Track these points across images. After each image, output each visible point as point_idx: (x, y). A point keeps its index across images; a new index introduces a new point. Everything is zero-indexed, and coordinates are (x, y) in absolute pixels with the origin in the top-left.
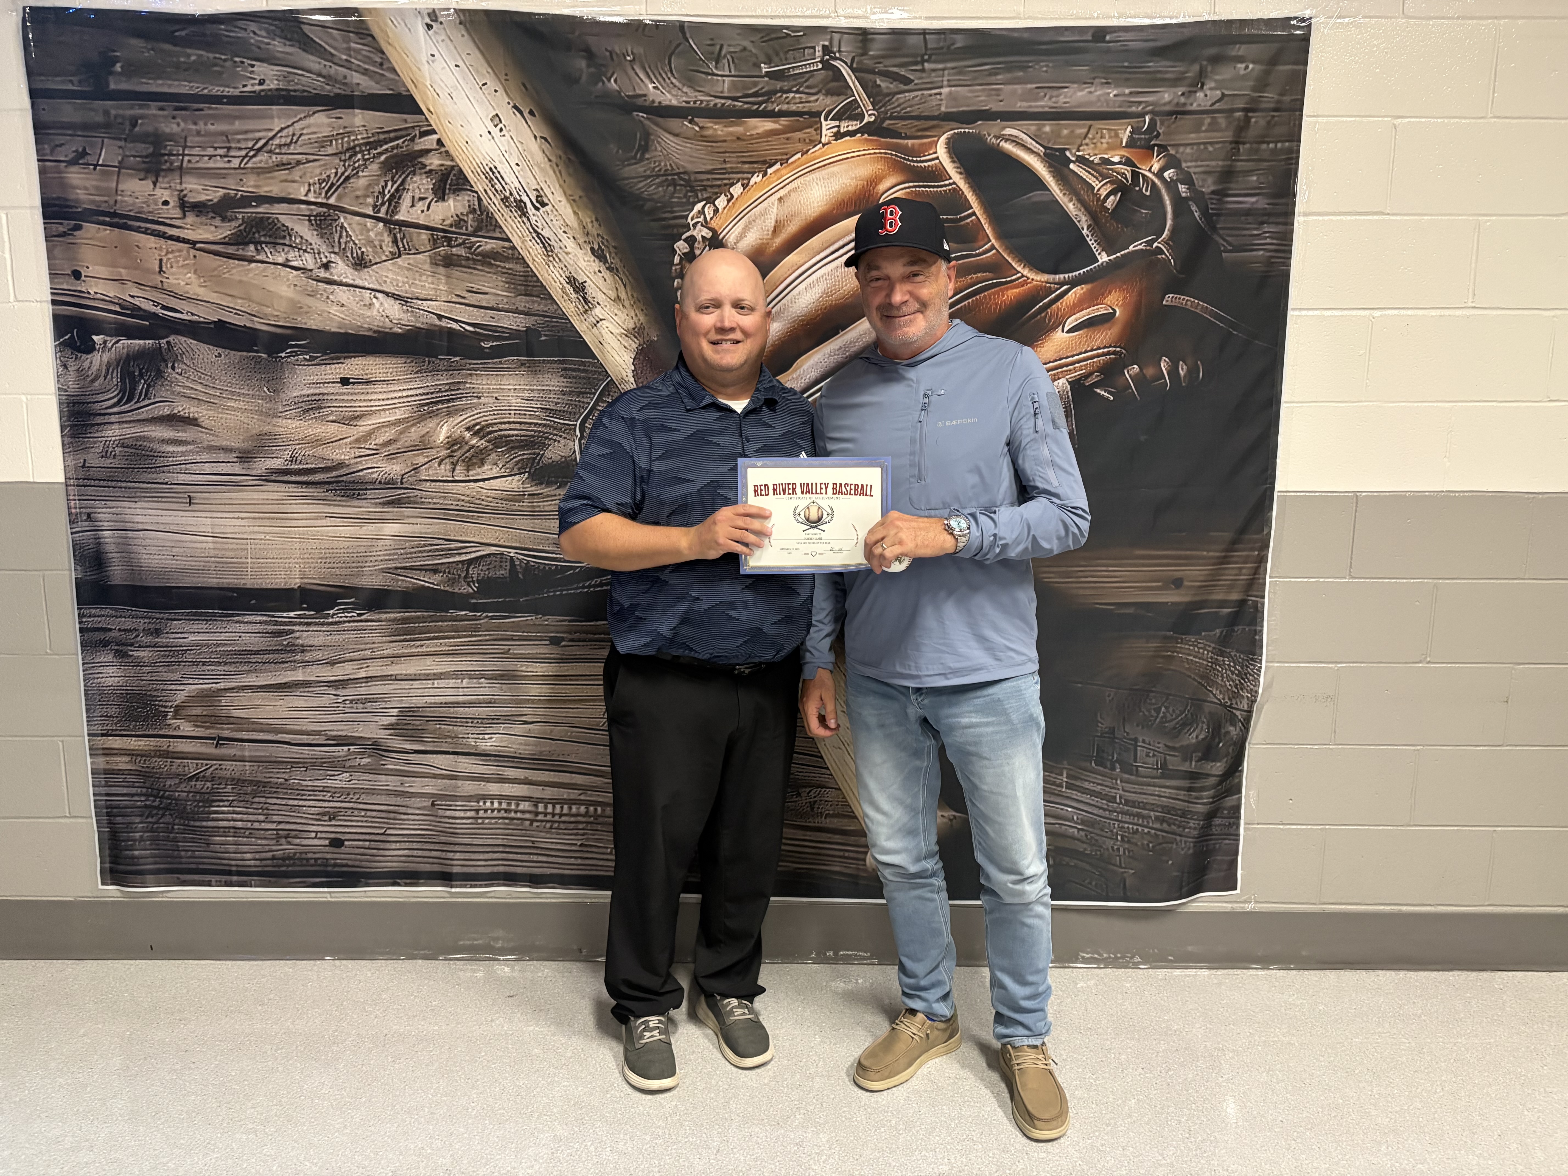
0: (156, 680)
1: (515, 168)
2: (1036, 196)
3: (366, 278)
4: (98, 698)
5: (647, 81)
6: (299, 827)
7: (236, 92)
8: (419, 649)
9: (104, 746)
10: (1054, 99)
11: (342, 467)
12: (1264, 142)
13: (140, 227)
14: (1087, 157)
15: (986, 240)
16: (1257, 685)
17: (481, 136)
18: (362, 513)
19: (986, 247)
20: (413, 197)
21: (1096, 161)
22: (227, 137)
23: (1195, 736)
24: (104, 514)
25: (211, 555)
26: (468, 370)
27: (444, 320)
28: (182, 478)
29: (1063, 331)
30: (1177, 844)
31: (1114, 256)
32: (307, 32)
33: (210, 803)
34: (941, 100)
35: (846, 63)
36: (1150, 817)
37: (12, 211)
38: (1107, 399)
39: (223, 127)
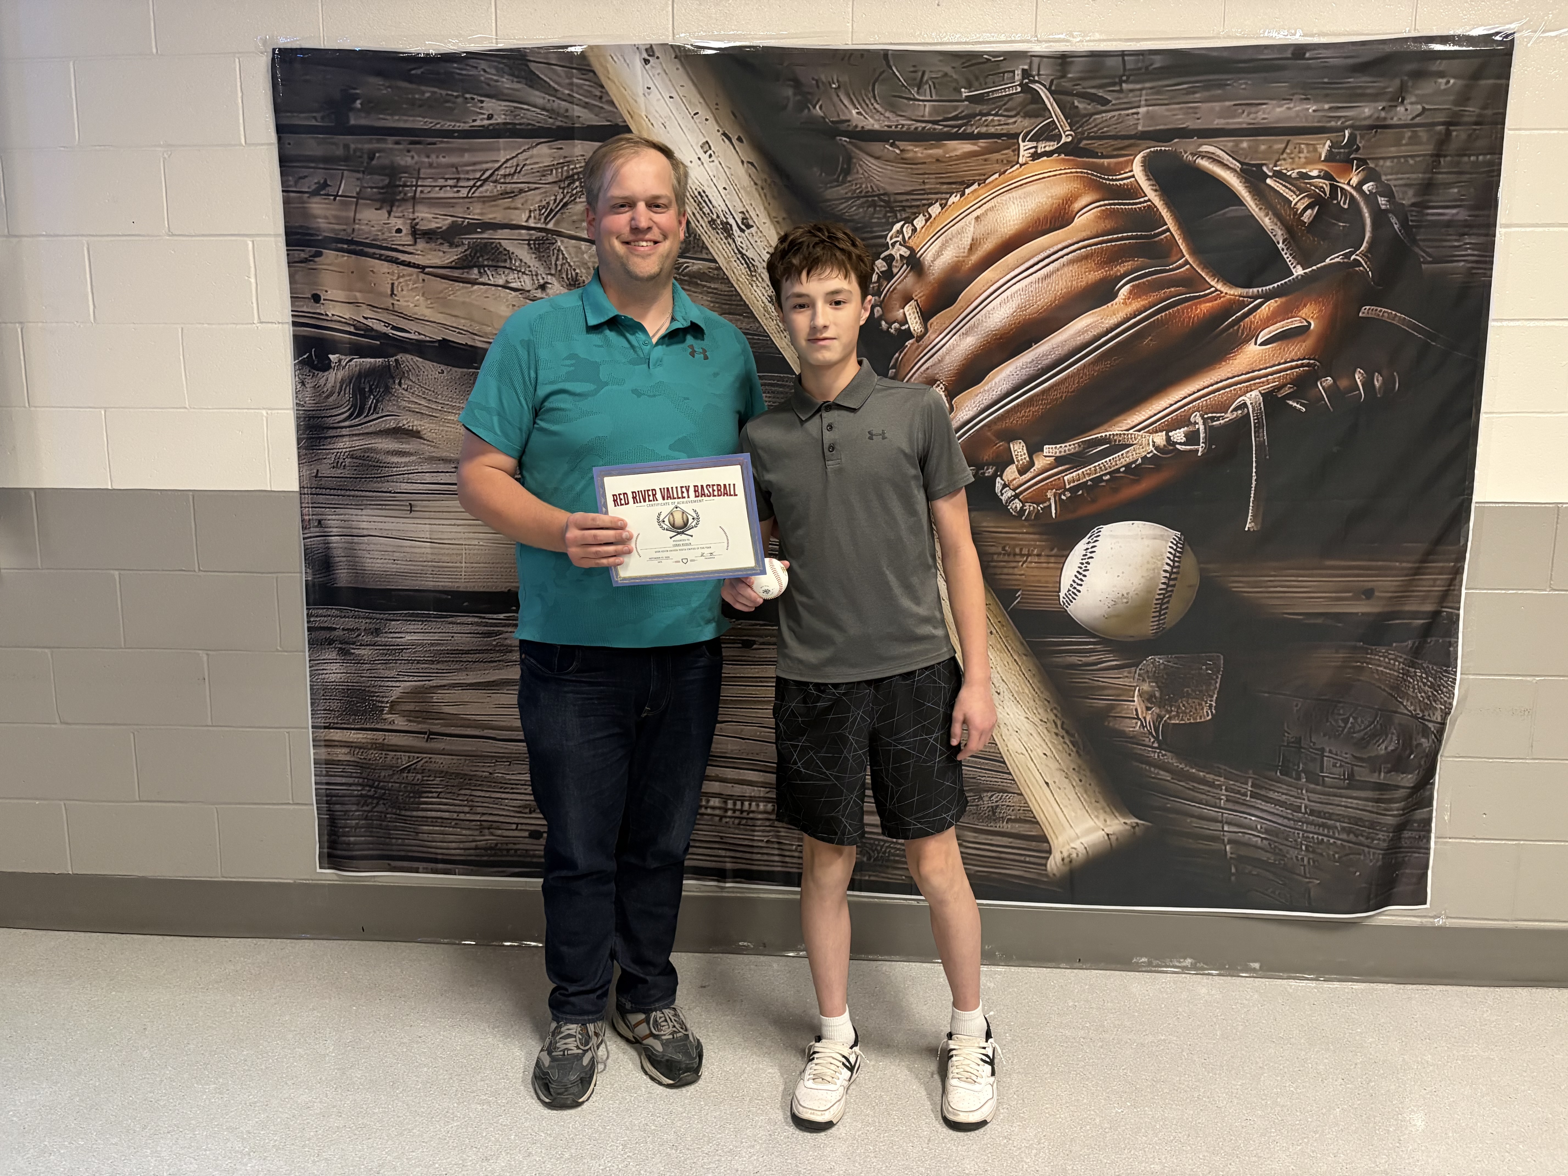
0: (375, 677)
1: (723, 192)
2: (1232, 211)
4: (322, 692)
5: (850, 107)
6: (501, 819)
7: (466, 127)
9: (327, 738)
10: (1252, 116)
12: (1465, 155)
13: (374, 253)
14: (1284, 171)
15: (1180, 255)
16: (1451, 697)
17: (691, 162)
19: (1180, 262)
21: (1294, 175)
22: (457, 168)
23: (1385, 747)
24: (333, 521)
25: (429, 559)
28: (404, 487)
29: (1256, 344)
30: (1365, 855)
31: (1310, 269)
32: (533, 69)
33: (420, 794)
34: (1138, 119)
35: (1044, 86)
36: (1336, 828)
37: (258, 239)
38: (1299, 410)
39: (454, 159)
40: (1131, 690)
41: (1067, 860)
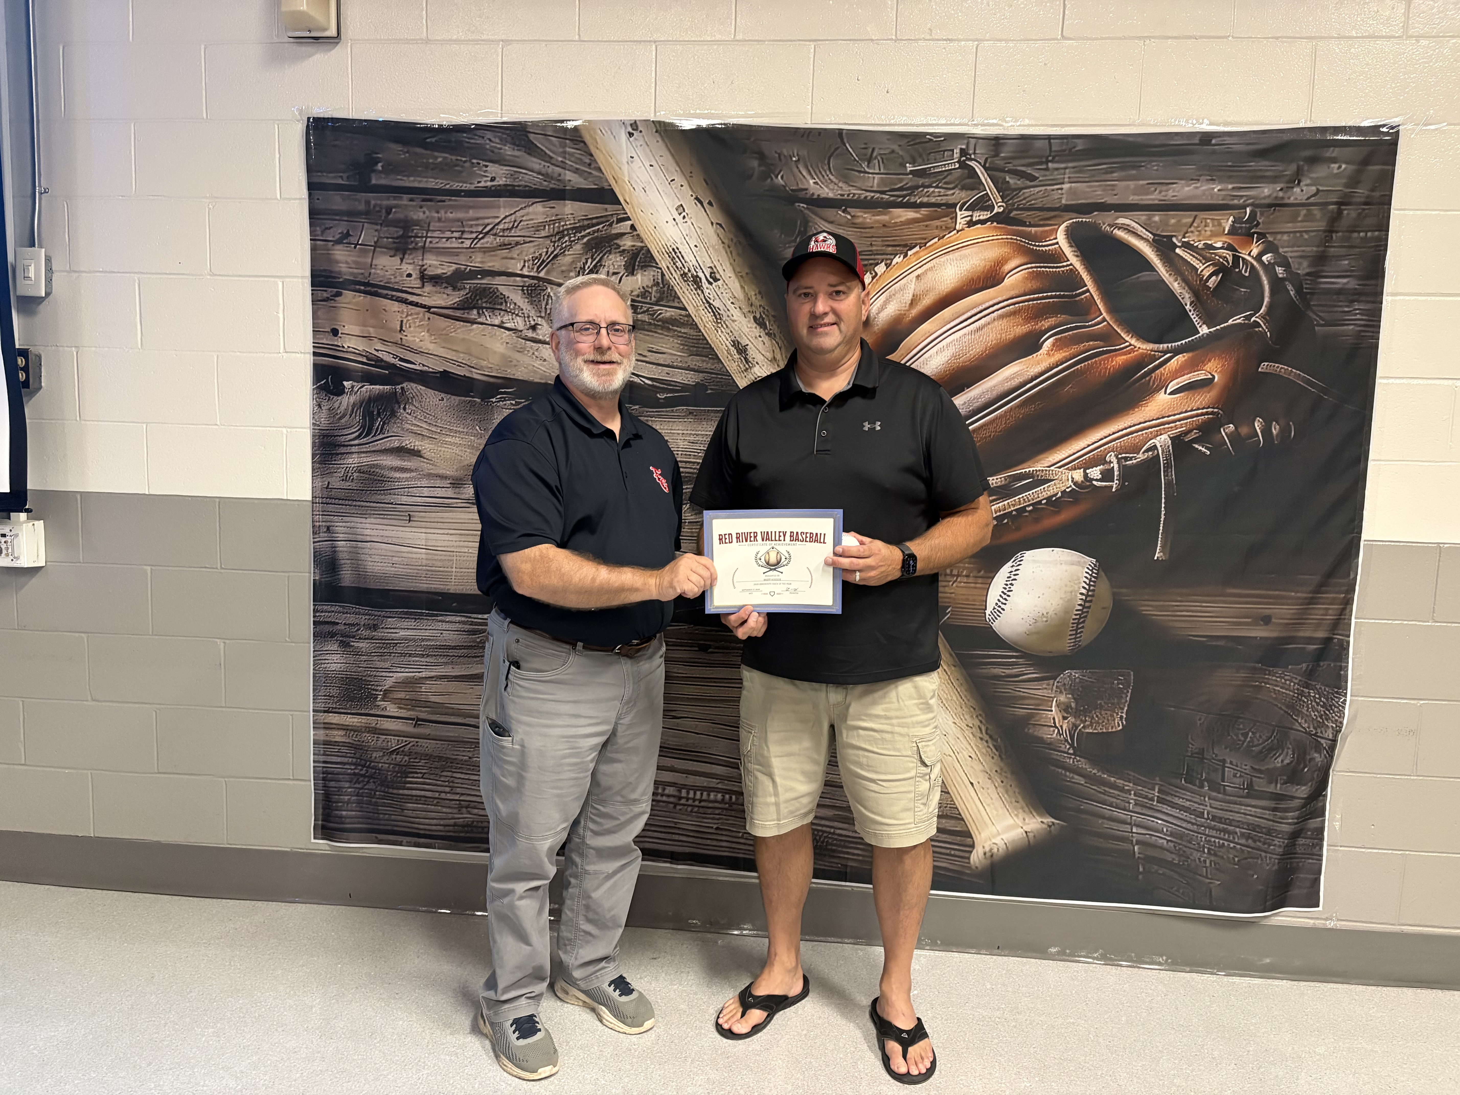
0: (371, 667)
1: (694, 249)
2: (1145, 276)
4: (324, 680)
5: (808, 177)
7: (472, 187)
9: (326, 721)
10: (1163, 193)
12: (1355, 231)
13: (387, 294)
14: (1192, 242)
15: (1098, 313)
16: (1342, 716)
17: (667, 222)
19: (1098, 319)
21: (1200, 246)
22: (462, 222)
23: (1281, 760)
24: (340, 528)
25: (424, 564)
28: (405, 499)
29: (1165, 393)
30: (1262, 860)
31: (1214, 329)
32: (531, 139)
33: (406, 774)
34: (1062, 194)
35: (980, 163)
36: (1236, 833)
37: (287, 280)
38: (1205, 453)
39: (460, 215)
40: (1049, 701)
41: (989, 854)
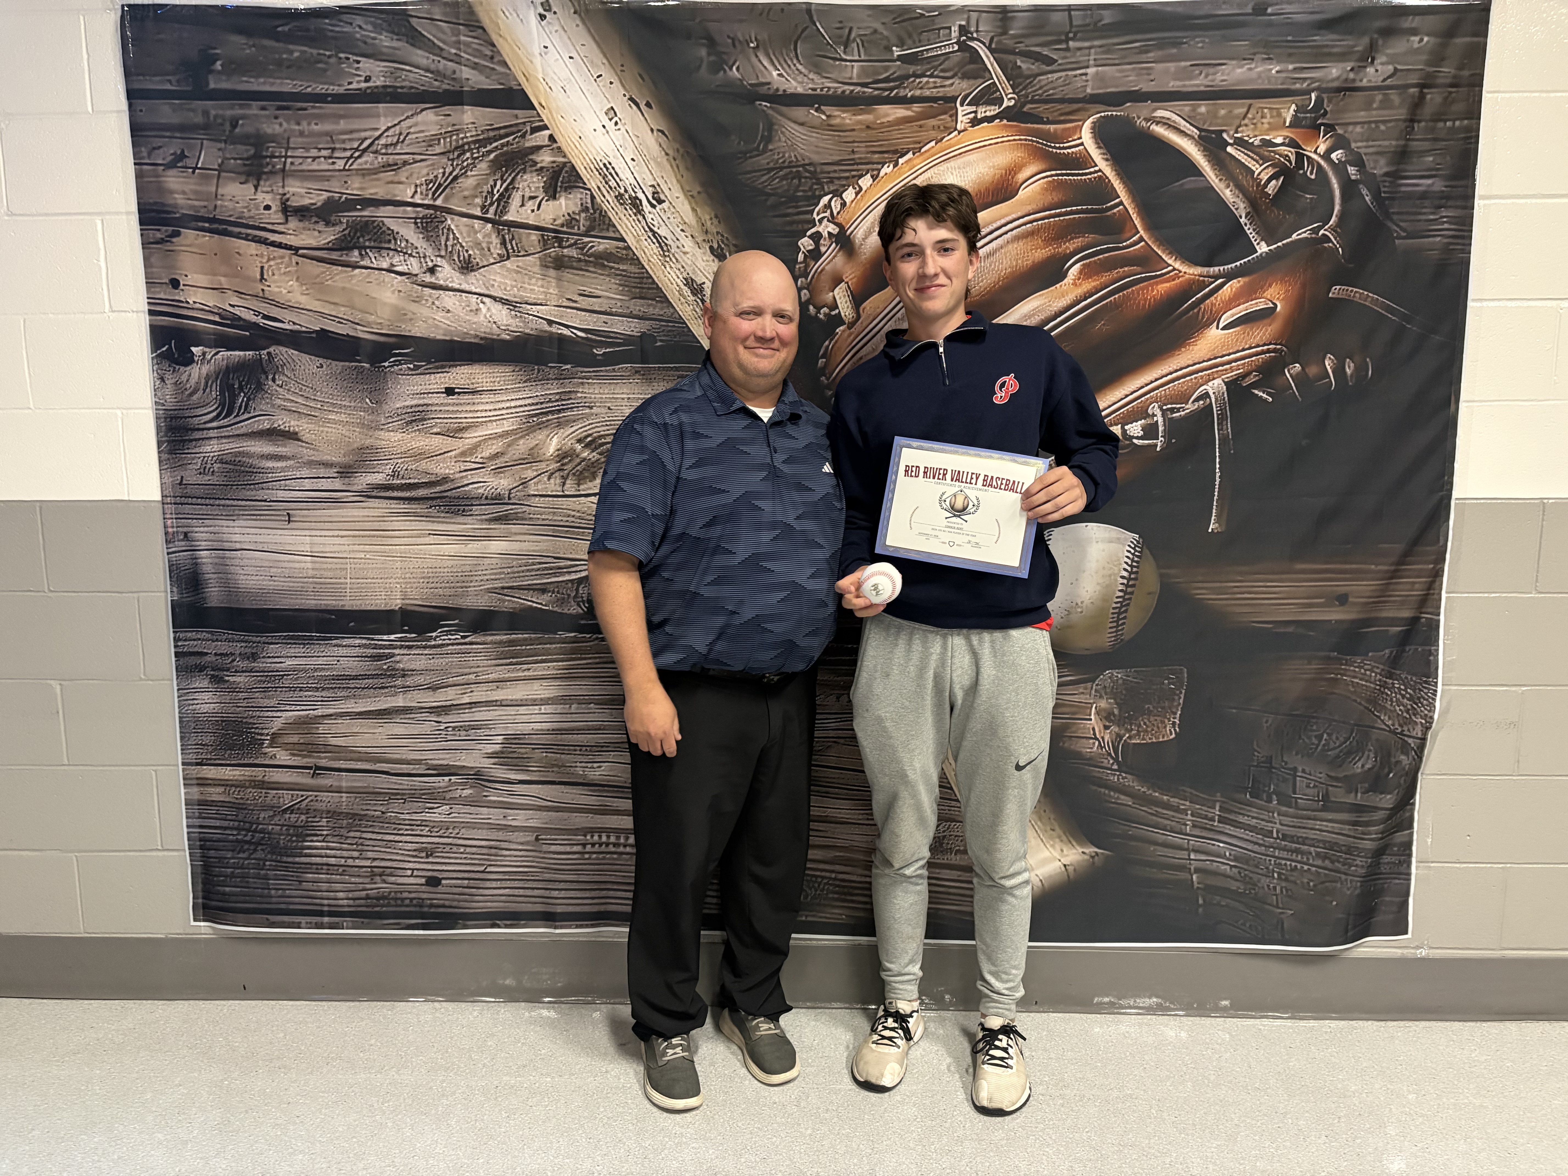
0: (252, 707)
1: (631, 163)
2: (1189, 182)
3: (473, 282)
4: (193, 725)
5: (770, 68)
6: (394, 864)
7: (341, 90)
8: (526, 673)
9: (199, 776)
10: (1210, 77)
11: (447, 482)
12: (1441, 120)
13: (240, 233)
14: (1246, 138)
15: (1134, 231)
16: (1432, 709)
17: (595, 130)
18: (467, 530)
19: (1134, 238)
20: (523, 196)
21: (1256, 143)
22: (331, 137)
23: (1361, 765)
24: (202, 534)
25: (310, 575)
26: (580, 378)
27: (554, 325)
28: (282, 495)
29: (1217, 328)
30: (1342, 884)
31: (1275, 246)
32: (414, 25)
33: (303, 837)
34: (1087, 81)
35: (984, 44)
36: (1311, 853)
37: (108, 217)
38: (1265, 400)
39: (327, 127)
40: (1088, 708)
